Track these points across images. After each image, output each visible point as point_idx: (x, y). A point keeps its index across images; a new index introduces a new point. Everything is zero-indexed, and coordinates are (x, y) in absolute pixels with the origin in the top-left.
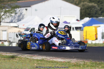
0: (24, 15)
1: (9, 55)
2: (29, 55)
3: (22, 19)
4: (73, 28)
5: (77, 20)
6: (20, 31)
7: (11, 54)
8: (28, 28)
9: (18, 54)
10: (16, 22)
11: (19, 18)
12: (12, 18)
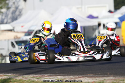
0: (22, 9)
2: (35, 75)
3: (19, 17)
4: (104, 25)
5: (110, 12)
6: (17, 36)
8: (30, 31)
9: (17, 75)
10: (9, 23)
11: (14, 15)
12: (2, 16)
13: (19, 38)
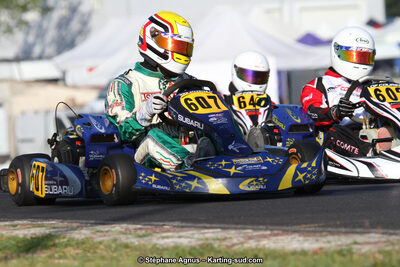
0: (90, 14)
1: (26, 232)
2: (131, 227)
5: (372, 23)
7: (40, 226)
9: (75, 225)
11: (64, 33)
12: (27, 34)
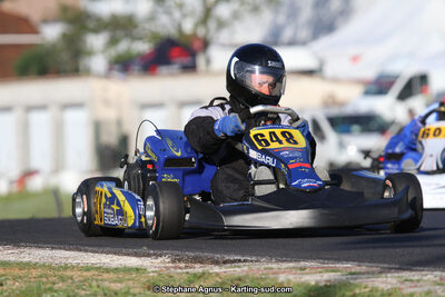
10: (304, 43)
13: (342, 104)
